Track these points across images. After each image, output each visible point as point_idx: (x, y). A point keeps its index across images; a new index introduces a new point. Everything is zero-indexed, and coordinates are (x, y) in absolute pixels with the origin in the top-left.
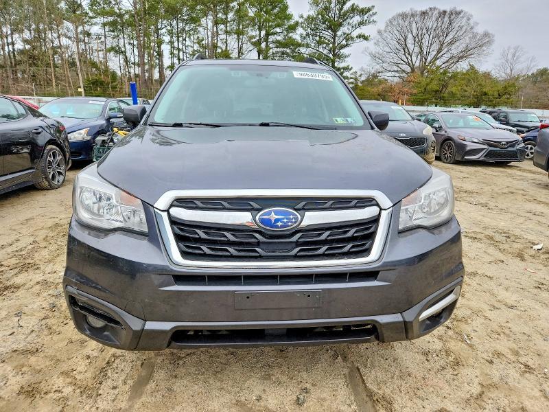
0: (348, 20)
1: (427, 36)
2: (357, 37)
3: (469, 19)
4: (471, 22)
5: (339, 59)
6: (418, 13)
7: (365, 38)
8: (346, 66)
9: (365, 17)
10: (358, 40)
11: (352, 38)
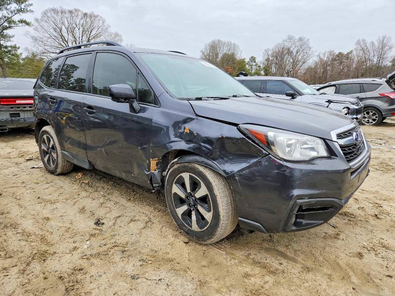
0: (6, 6)
1: (77, 29)
2: (19, 21)
3: (104, 22)
4: (106, 24)
5: (5, 38)
6: (66, 11)
7: (28, 24)
8: (13, 45)
9: (23, 6)
10: (21, 24)
11: (13, 21)
